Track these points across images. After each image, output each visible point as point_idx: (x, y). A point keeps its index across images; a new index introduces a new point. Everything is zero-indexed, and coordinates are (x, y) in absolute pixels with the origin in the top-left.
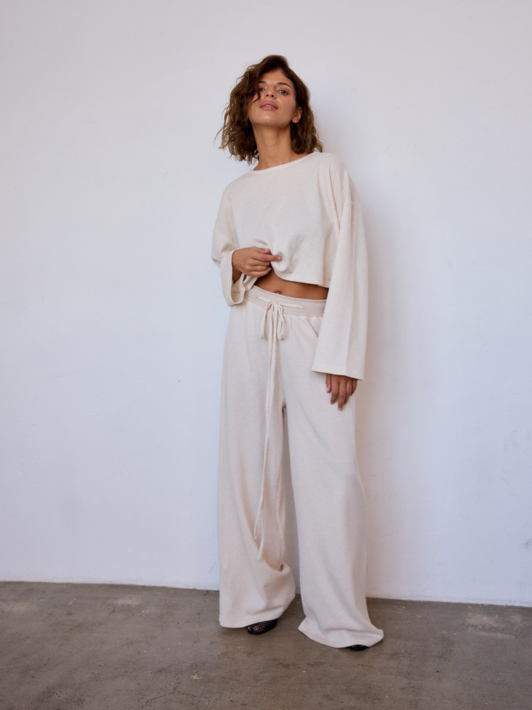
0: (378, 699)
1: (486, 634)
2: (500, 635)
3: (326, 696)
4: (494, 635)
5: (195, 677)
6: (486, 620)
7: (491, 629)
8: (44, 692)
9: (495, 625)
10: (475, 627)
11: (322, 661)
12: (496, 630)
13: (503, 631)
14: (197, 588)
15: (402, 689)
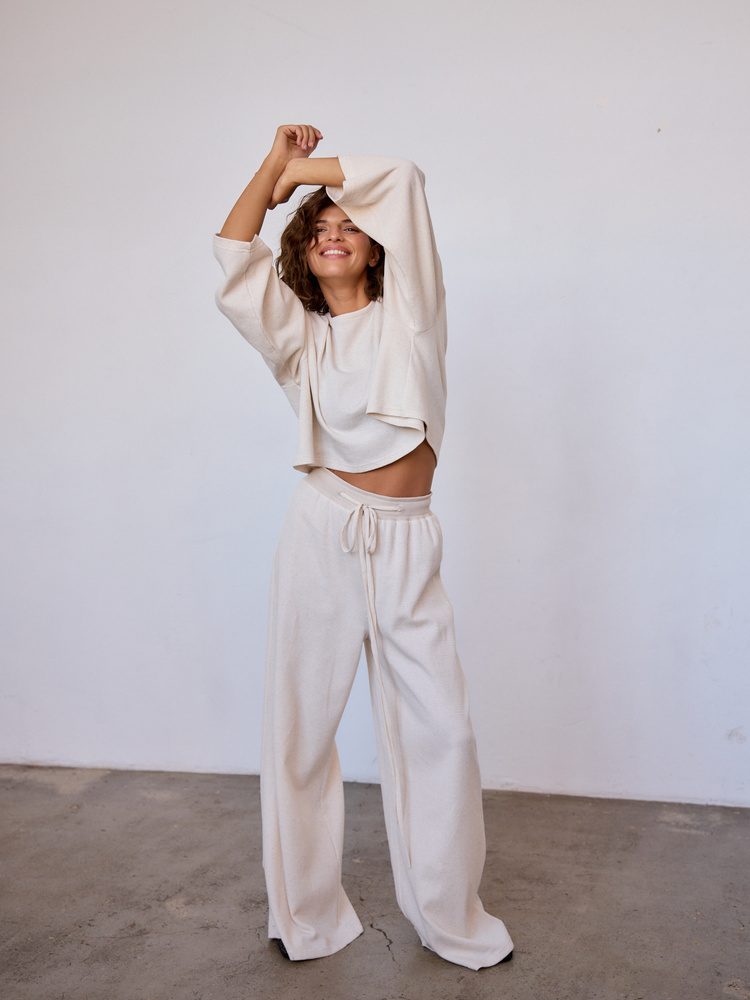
0: (552, 884)
1: (678, 830)
2: (693, 832)
3: (497, 880)
4: (687, 831)
5: (357, 861)
6: (681, 817)
7: (686, 826)
8: (198, 869)
9: (691, 823)
10: (668, 823)
11: (495, 850)
12: (691, 827)
13: (697, 828)
14: (359, 781)
15: (578, 876)
